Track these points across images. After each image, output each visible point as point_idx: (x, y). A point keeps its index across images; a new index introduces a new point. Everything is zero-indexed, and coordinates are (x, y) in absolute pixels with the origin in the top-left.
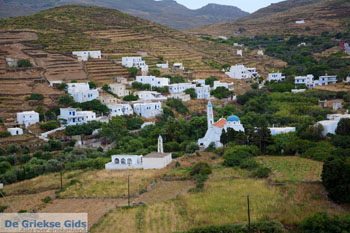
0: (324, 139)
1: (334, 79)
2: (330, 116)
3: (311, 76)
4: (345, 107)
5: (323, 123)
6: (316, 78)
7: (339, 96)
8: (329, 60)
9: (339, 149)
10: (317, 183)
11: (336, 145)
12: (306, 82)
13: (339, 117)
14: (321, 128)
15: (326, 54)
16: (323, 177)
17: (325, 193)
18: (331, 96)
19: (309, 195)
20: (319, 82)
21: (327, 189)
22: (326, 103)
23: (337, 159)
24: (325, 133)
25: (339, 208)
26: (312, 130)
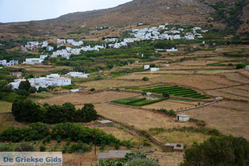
0: (13, 91)
1: (17, 62)
2: (15, 80)
3: (5, 61)
4: (23, 76)
5: (12, 83)
6: (8, 62)
7: (20, 70)
8: (14, 53)
9: (21, 96)
10: (10, 113)
11: (19, 94)
12: (3, 64)
13: (20, 80)
14: (11, 86)
15: (12, 50)
16: (12, 110)
17: (13, 117)
18: (16, 71)
19: (5, 119)
20: (10, 63)
21: (14, 115)
22: (14, 74)
23: (19, 101)
24: (13, 89)
25: (20, 124)
26: (6, 87)
